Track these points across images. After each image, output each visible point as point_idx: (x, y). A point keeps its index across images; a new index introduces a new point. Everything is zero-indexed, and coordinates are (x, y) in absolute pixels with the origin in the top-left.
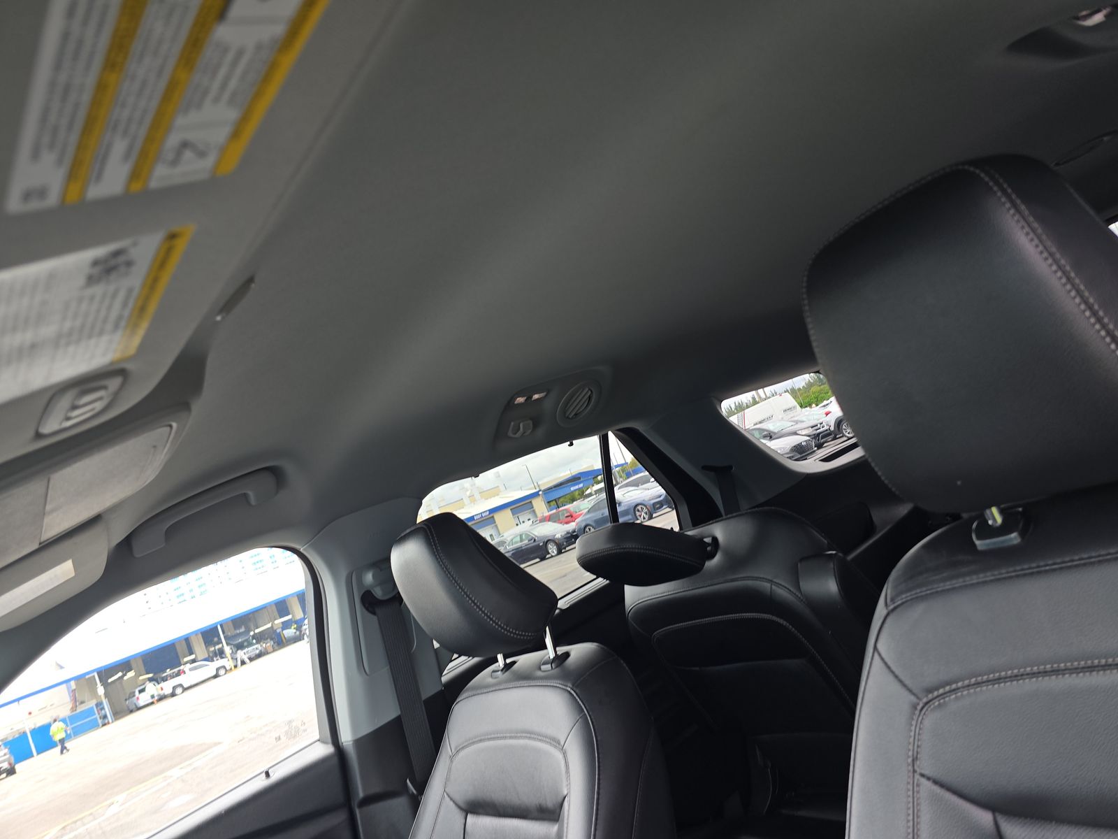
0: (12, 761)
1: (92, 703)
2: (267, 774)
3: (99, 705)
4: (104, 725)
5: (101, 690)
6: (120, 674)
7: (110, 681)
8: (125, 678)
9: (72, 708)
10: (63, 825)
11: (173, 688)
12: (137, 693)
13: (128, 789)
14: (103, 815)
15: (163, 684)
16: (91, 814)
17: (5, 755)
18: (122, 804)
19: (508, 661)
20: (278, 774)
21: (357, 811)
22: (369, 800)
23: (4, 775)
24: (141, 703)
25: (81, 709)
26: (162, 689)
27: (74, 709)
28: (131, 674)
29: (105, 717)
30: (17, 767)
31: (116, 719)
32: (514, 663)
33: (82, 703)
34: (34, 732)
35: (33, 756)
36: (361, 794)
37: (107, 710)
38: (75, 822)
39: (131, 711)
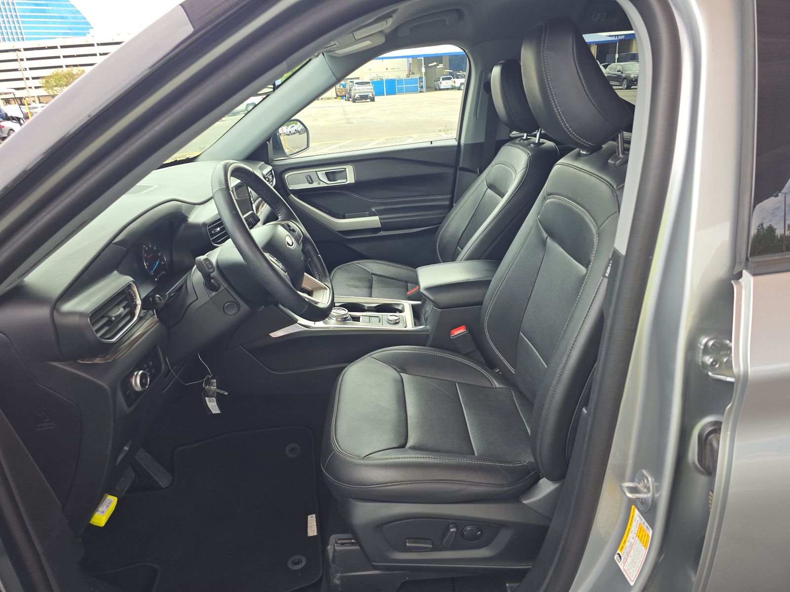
0: (374, 94)
1: (417, 76)
2: (431, 142)
3: (421, 78)
4: (421, 92)
5: (423, 70)
6: (435, 63)
7: (429, 65)
8: (438, 67)
9: (407, 75)
10: (386, 138)
11: (461, 84)
12: (441, 79)
13: (419, 134)
14: (405, 141)
15: (456, 80)
16: (400, 138)
17: (371, 89)
18: (414, 140)
19: (528, 137)
20: (435, 144)
21: (458, 171)
22: (463, 169)
23: (369, 100)
24: (442, 87)
25: (412, 77)
26: (455, 83)
27: (408, 75)
28: (441, 66)
29: (422, 87)
30: (376, 98)
31: (427, 91)
32: (530, 139)
33: (413, 74)
34: (387, 80)
35: (384, 95)
36: (461, 166)
37: (424, 84)
38: (392, 139)
39: (436, 90)
